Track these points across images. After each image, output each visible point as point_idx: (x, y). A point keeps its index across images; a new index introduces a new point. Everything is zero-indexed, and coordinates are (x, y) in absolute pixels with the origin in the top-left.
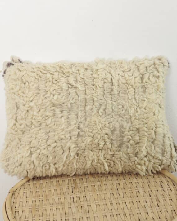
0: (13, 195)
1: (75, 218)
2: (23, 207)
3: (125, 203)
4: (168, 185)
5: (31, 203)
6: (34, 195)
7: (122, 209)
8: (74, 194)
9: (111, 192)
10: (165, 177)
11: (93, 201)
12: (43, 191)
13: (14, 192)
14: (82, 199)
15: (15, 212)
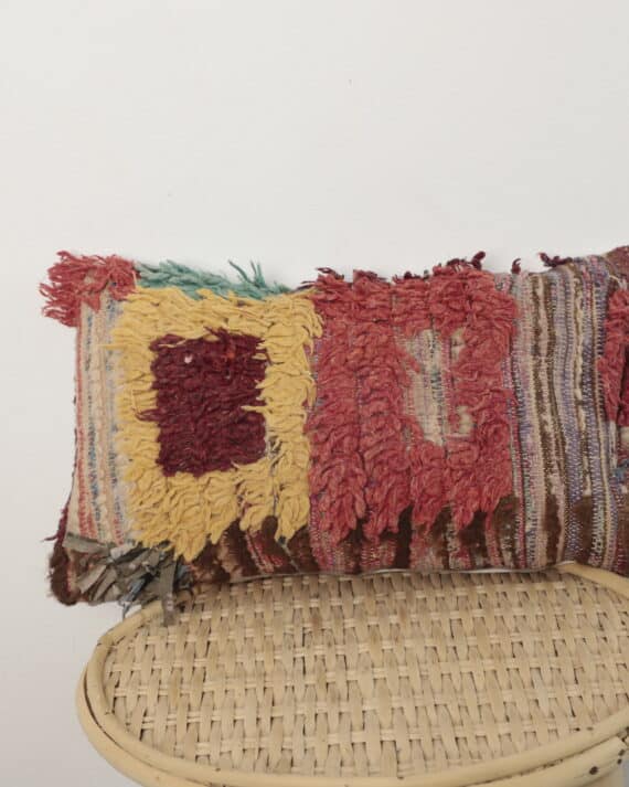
0: (109, 653)
1: (303, 715)
2: (140, 684)
3: (471, 673)
4: (623, 623)
5: (165, 675)
6: (178, 653)
7: (458, 689)
8: (308, 647)
9: (430, 643)
10: (620, 602)
11: (367, 668)
12: (209, 643)
13: (113, 644)
14: (332, 663)
15: (115, 699)
